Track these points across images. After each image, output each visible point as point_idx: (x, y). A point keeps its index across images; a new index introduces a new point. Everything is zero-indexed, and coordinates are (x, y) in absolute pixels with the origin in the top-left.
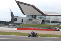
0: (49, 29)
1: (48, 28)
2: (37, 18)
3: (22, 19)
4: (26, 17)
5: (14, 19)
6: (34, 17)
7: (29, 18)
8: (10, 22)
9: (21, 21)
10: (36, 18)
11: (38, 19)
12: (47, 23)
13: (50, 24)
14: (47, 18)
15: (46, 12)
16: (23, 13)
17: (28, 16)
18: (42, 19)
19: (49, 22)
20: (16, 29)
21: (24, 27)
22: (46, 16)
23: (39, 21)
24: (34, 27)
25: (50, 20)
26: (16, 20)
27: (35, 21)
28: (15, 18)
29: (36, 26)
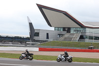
0: (91, 50)
1: (89, 48)
2: (72, 32)
3: (47, 34)
4: (54, 30)
5: (34, 33)
6: (66, 30)
7: (59, 32)
8: (27, 39)
9: (46, 36)
10: (70, 32)
11: (73, 34)
12: (87, 41)
13: (93, 41)
14: (88, 32)
15: (87, 23)
16: (50, 24)
17: (57, 28)
18: (80, 34)
19: (91, 38)
20: (37, 49)
21: (51, 47)
22: (87, 29)
23: (74, 37)
24: (66, 46)
25: (94, 35)
26: (37, 34)
27: (68, 37)
28: (36, 32)
29: (69, 45)
